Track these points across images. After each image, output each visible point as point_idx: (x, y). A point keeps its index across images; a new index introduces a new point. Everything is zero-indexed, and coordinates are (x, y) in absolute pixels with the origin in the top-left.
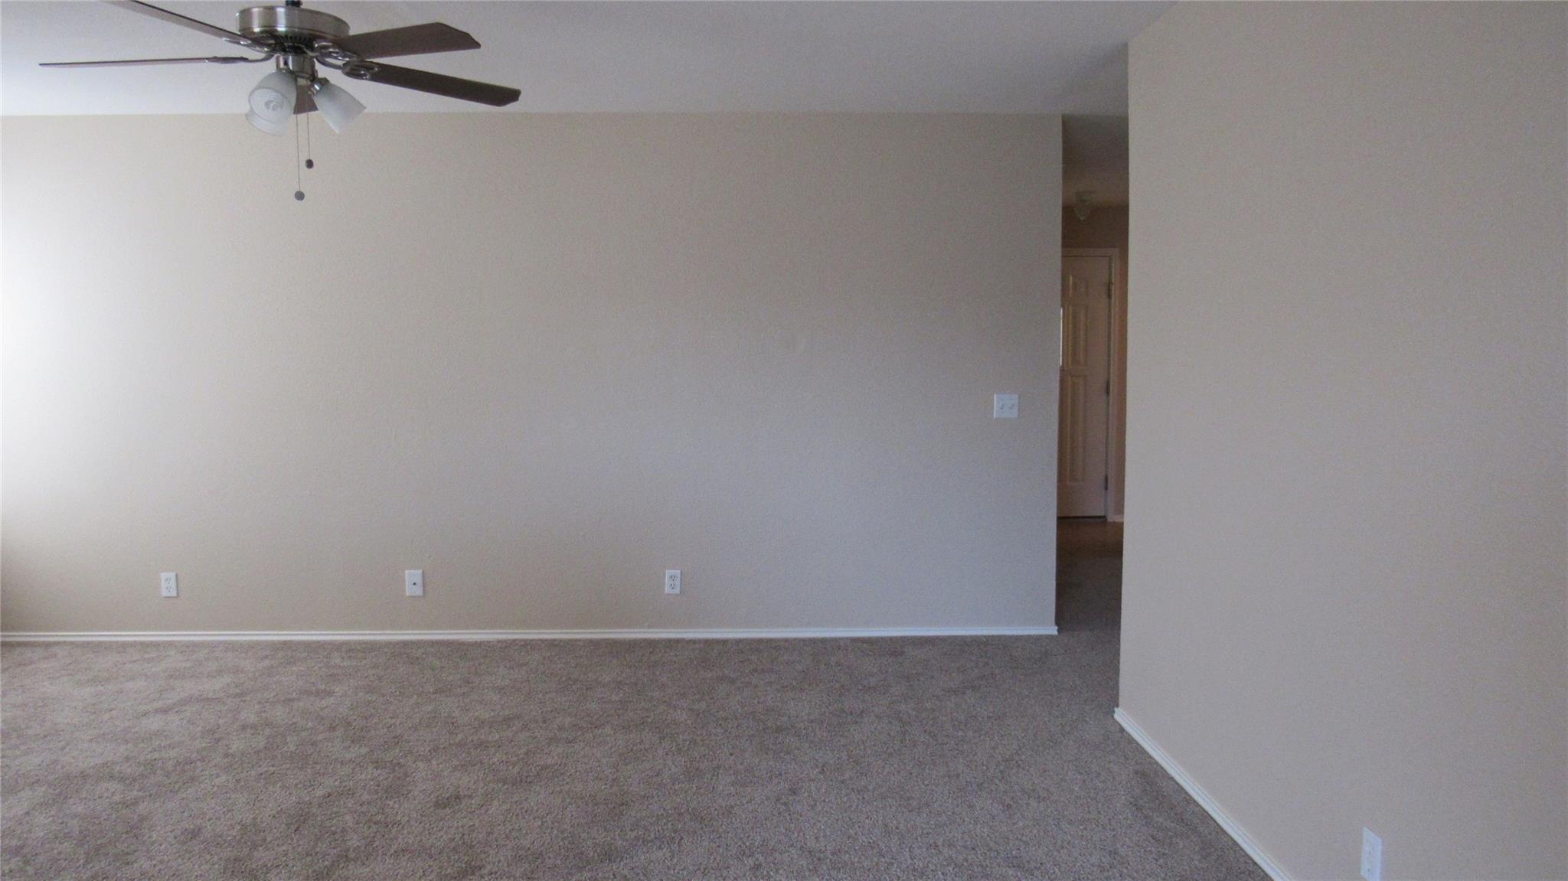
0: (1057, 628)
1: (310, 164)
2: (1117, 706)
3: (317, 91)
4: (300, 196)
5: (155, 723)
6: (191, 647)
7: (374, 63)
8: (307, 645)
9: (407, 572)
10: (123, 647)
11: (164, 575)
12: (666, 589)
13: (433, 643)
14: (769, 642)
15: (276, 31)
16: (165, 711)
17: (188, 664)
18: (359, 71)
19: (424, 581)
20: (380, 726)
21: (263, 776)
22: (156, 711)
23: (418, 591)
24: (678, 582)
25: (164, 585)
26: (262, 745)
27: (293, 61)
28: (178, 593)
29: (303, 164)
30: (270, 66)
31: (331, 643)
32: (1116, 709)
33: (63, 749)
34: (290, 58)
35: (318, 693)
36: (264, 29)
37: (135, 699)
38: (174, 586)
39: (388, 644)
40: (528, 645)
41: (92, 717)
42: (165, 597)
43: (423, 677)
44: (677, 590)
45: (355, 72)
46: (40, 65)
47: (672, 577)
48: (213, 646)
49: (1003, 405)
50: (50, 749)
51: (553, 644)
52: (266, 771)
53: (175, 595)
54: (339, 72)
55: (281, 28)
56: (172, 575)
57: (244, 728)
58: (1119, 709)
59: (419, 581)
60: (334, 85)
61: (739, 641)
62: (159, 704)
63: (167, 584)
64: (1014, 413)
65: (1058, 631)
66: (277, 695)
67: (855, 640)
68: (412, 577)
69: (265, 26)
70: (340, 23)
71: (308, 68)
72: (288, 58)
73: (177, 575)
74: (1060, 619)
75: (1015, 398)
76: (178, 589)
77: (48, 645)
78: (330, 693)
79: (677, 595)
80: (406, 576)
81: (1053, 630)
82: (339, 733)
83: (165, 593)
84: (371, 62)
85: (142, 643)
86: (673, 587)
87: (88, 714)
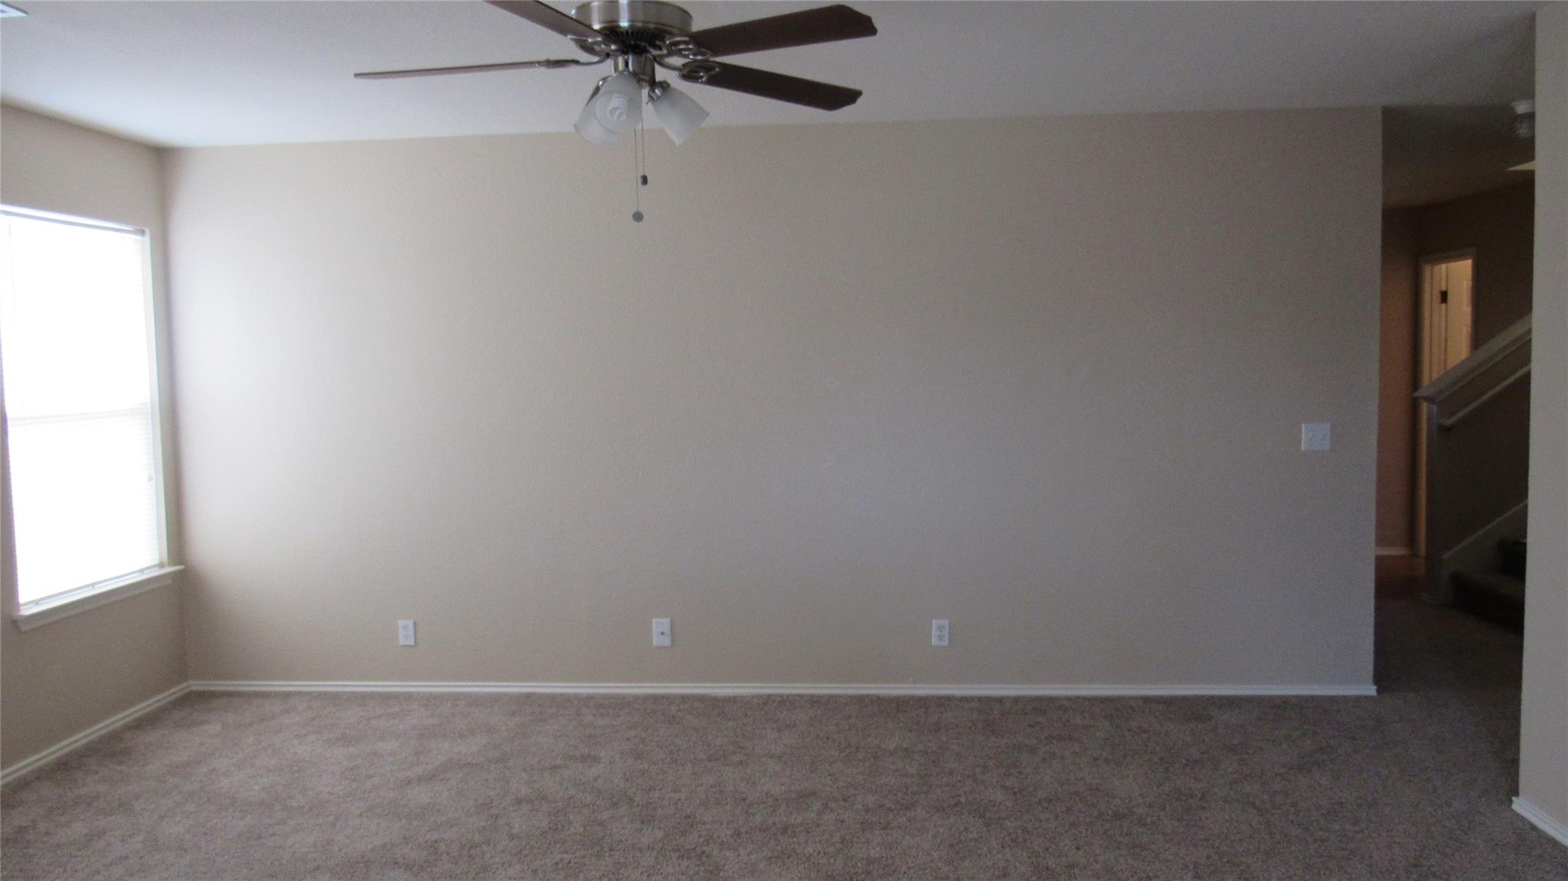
0: (1375, 687)
1: (645, 180)
2: (1517, 794)
3: (658, 97)
4: (638, 217)
5: (421, 795)
6: (429, 701)
7: (717, 63)
8: (554, 699)
9: (654, 620)
10: (363, 698)
11: (401, 623)
12: (933, 640)
13: (684, 698)
14: (1051, 700)
15: (619, 27)
16: (429, 778)
17: (436, 721)
18: (699, 72)
19: (672, 629)
20: (665, 802)
21: (560, 866)
22: (420, 779)
23: (666, 641)
24: (946, 632)
25: (401, 633)
26: (545, 824)
27: (633, 61)
28: (415, 642)
29: (640, 181)
30: (608, 67)
31: (577, 696)
32: (1514, 798)
33: (334, 825)
34: (631, 57)
35: (584, 759)
36: (605, 25)
37: (393, 764)
38: (412, 634)
39: (636, 698)
40: (785, 701)
41: (354, 786)
42: (403, 646)
43: (689, 741)
44: (946, 643)
45: (695, 75)
46: (356, 75)
47: (941, 628)
48: (455, 698)
49: (1313, 436)
50: (320, 826)
51: (814, 701)
52: (562, 860)
53: (411, 642)
54: (676, 73)
55: (624, 24)
56: (411, 622)
57: (519, 802)
58: (1520, 798)
59: (667, 630)
60: (676, 90)
61: (1016, 700)
62: (419, 770)
63: (405, 634)
64: (1326, 446)
65: (1378, 691)
66: (541, 760)
67: (1146, 700)
68: (660, 626)
69: (606, 22)
70: (685, 15)
71: (649, 69)
72: (628, 58)
73: (415, 623)
74: (1383, 677)
75: (1326, 427)
76: (415, 638)
77: (286, 696)
78: (596, 760)
79: (946, 647)
80: (654, 624)
81: (1371, 690)
82: (622, 810)
83: (402, 641)
84: (714, 62)
85: (380, 695)
86: (940, 638)
87: (348, 781)
